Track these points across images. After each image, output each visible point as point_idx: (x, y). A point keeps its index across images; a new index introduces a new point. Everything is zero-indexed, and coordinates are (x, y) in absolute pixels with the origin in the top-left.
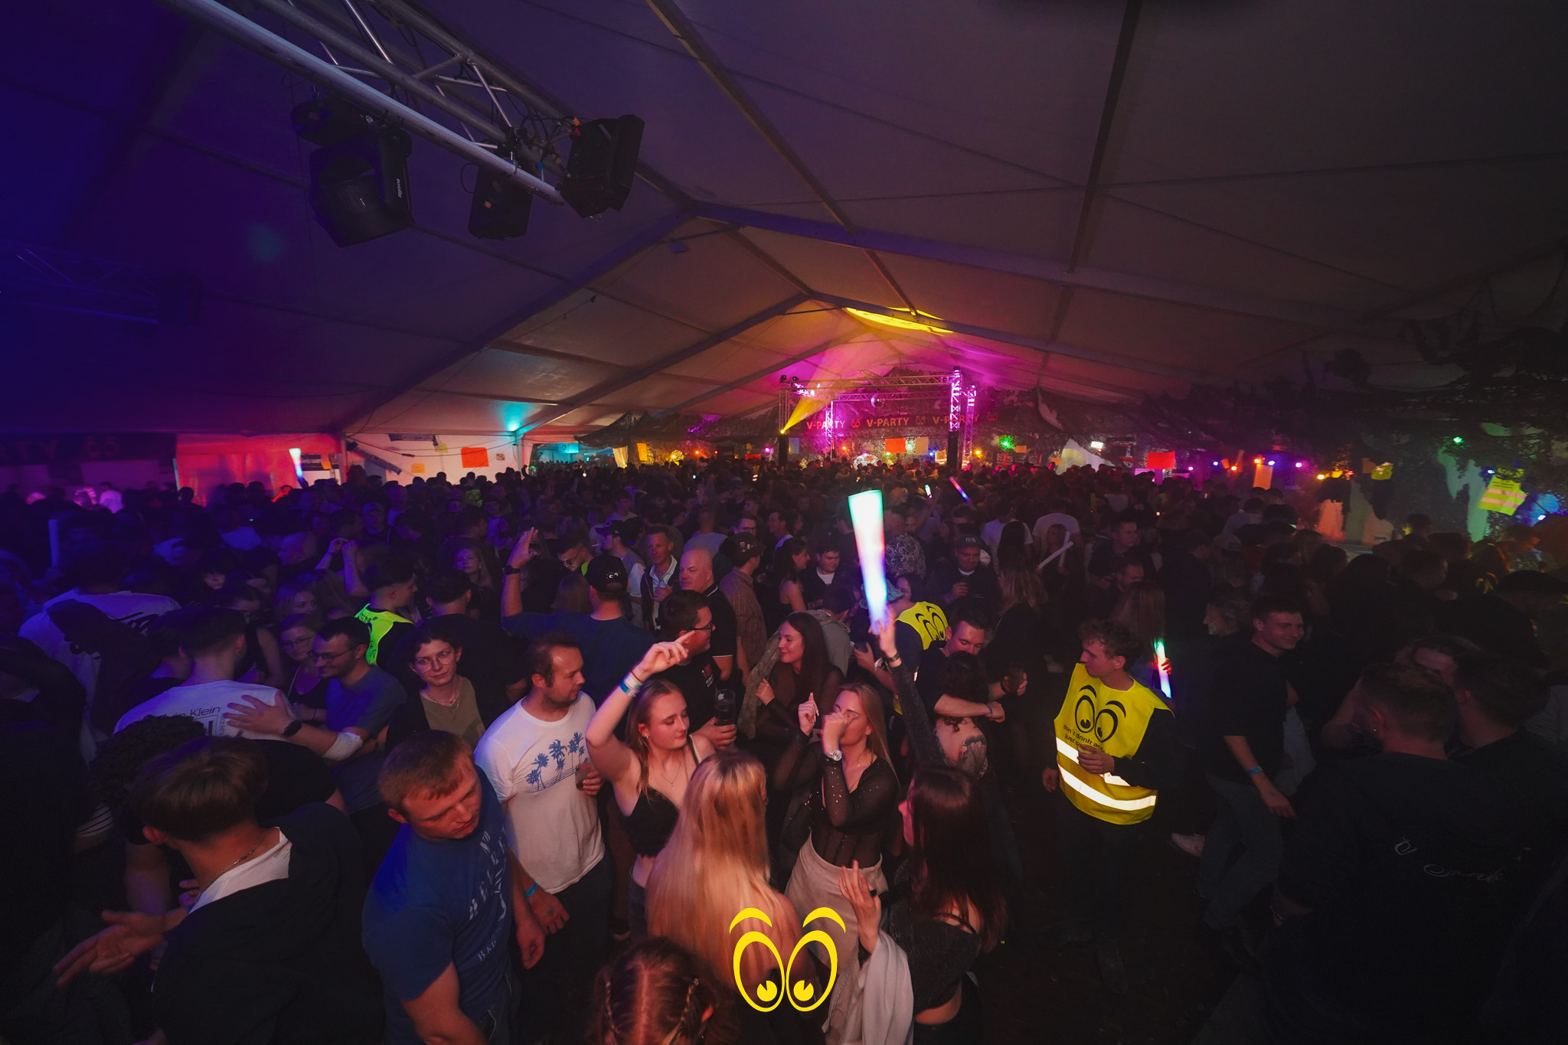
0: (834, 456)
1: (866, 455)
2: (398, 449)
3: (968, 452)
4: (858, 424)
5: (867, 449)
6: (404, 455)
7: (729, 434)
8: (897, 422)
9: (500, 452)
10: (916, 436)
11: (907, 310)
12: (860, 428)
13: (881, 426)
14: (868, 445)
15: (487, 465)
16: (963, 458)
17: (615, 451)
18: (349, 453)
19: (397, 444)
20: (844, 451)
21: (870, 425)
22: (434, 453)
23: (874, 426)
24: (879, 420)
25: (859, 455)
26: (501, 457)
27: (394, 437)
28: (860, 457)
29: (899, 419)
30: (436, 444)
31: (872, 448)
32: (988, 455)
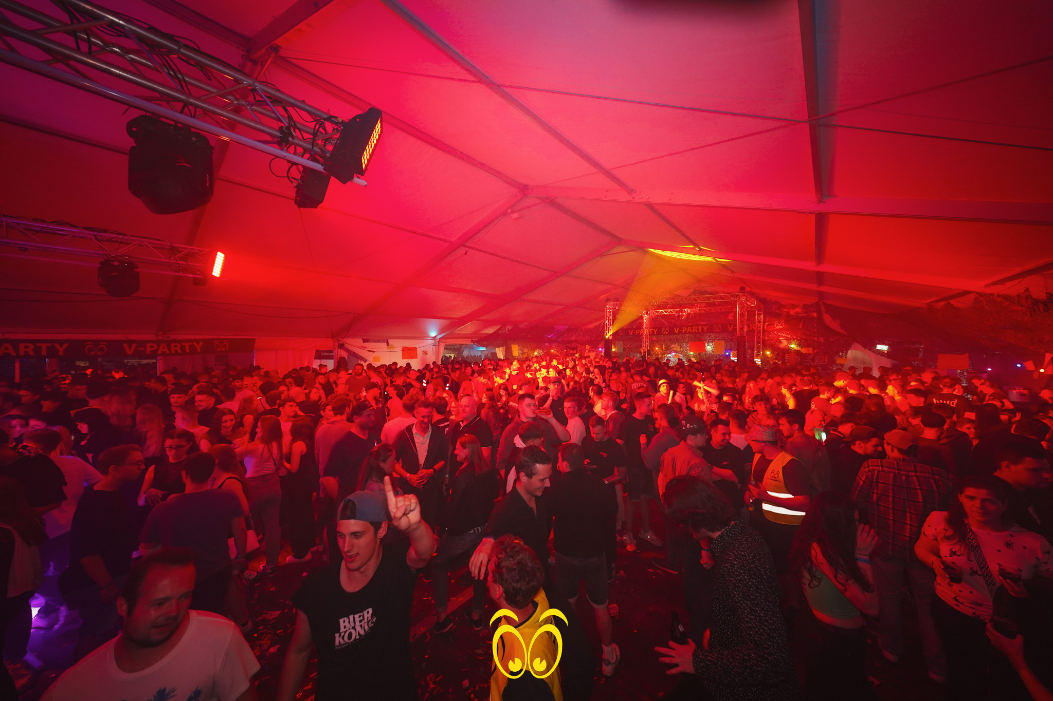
0: (649, 354)
1: (674, 354)
2: (366, 348)
3: (758, 352)
4: (667, 331)
5: (675, 349)
6: (369, 351)
7: (574, 338)
8: (698, 329)
9: (425, 350)
10: (714, 340)
11: (692, 246)
12: (670, 334)
13: (686, 333)
14: (675, 347)
15: (417, 358)
16: (755, 357)
17: (497, 349)
18: (339, 350)
19: (366, 344)
20: (657, 351)
21: (677, 332)
22: (386, 350)
23: (680, 332)
24: (683, 328)
25: (668, 354)
26: (425, 353)
27: (365, 341)
28: (669, 355)
29: (700, 327)
30: (388, 345)
31: (678, 349)
32: (778, 355)
